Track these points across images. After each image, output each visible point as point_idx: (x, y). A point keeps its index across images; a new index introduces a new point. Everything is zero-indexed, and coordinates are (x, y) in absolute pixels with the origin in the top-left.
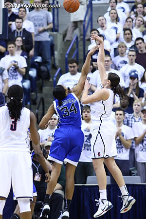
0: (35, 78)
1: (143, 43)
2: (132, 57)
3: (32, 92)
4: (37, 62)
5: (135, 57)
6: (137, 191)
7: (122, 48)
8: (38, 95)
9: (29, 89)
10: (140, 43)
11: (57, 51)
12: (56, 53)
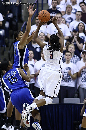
0: (8, 28)
1: (85, 6)
2: (78, 16)
3: (6, 38)
4: (9, 18)
5: (81, 16)
6: (77, 109)
7: (69, 8)
8: (10, 40)
9: (4, 36)
10: (83, 6)
11: (23, 9)
12: (23, 11)
